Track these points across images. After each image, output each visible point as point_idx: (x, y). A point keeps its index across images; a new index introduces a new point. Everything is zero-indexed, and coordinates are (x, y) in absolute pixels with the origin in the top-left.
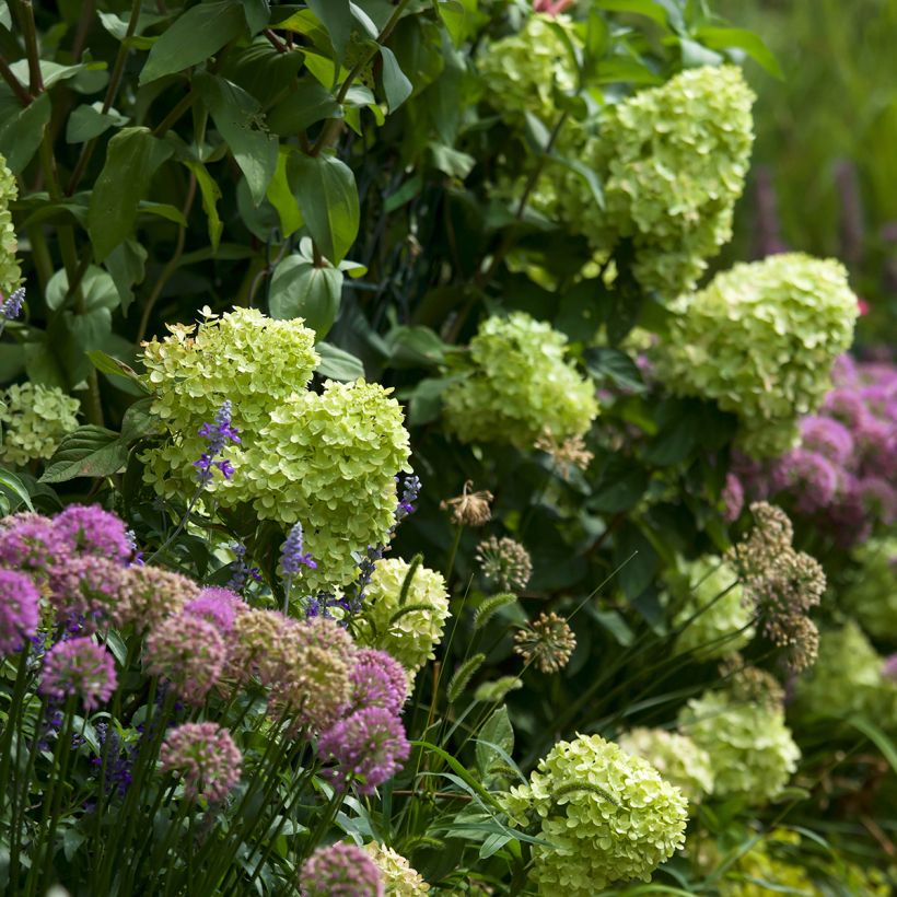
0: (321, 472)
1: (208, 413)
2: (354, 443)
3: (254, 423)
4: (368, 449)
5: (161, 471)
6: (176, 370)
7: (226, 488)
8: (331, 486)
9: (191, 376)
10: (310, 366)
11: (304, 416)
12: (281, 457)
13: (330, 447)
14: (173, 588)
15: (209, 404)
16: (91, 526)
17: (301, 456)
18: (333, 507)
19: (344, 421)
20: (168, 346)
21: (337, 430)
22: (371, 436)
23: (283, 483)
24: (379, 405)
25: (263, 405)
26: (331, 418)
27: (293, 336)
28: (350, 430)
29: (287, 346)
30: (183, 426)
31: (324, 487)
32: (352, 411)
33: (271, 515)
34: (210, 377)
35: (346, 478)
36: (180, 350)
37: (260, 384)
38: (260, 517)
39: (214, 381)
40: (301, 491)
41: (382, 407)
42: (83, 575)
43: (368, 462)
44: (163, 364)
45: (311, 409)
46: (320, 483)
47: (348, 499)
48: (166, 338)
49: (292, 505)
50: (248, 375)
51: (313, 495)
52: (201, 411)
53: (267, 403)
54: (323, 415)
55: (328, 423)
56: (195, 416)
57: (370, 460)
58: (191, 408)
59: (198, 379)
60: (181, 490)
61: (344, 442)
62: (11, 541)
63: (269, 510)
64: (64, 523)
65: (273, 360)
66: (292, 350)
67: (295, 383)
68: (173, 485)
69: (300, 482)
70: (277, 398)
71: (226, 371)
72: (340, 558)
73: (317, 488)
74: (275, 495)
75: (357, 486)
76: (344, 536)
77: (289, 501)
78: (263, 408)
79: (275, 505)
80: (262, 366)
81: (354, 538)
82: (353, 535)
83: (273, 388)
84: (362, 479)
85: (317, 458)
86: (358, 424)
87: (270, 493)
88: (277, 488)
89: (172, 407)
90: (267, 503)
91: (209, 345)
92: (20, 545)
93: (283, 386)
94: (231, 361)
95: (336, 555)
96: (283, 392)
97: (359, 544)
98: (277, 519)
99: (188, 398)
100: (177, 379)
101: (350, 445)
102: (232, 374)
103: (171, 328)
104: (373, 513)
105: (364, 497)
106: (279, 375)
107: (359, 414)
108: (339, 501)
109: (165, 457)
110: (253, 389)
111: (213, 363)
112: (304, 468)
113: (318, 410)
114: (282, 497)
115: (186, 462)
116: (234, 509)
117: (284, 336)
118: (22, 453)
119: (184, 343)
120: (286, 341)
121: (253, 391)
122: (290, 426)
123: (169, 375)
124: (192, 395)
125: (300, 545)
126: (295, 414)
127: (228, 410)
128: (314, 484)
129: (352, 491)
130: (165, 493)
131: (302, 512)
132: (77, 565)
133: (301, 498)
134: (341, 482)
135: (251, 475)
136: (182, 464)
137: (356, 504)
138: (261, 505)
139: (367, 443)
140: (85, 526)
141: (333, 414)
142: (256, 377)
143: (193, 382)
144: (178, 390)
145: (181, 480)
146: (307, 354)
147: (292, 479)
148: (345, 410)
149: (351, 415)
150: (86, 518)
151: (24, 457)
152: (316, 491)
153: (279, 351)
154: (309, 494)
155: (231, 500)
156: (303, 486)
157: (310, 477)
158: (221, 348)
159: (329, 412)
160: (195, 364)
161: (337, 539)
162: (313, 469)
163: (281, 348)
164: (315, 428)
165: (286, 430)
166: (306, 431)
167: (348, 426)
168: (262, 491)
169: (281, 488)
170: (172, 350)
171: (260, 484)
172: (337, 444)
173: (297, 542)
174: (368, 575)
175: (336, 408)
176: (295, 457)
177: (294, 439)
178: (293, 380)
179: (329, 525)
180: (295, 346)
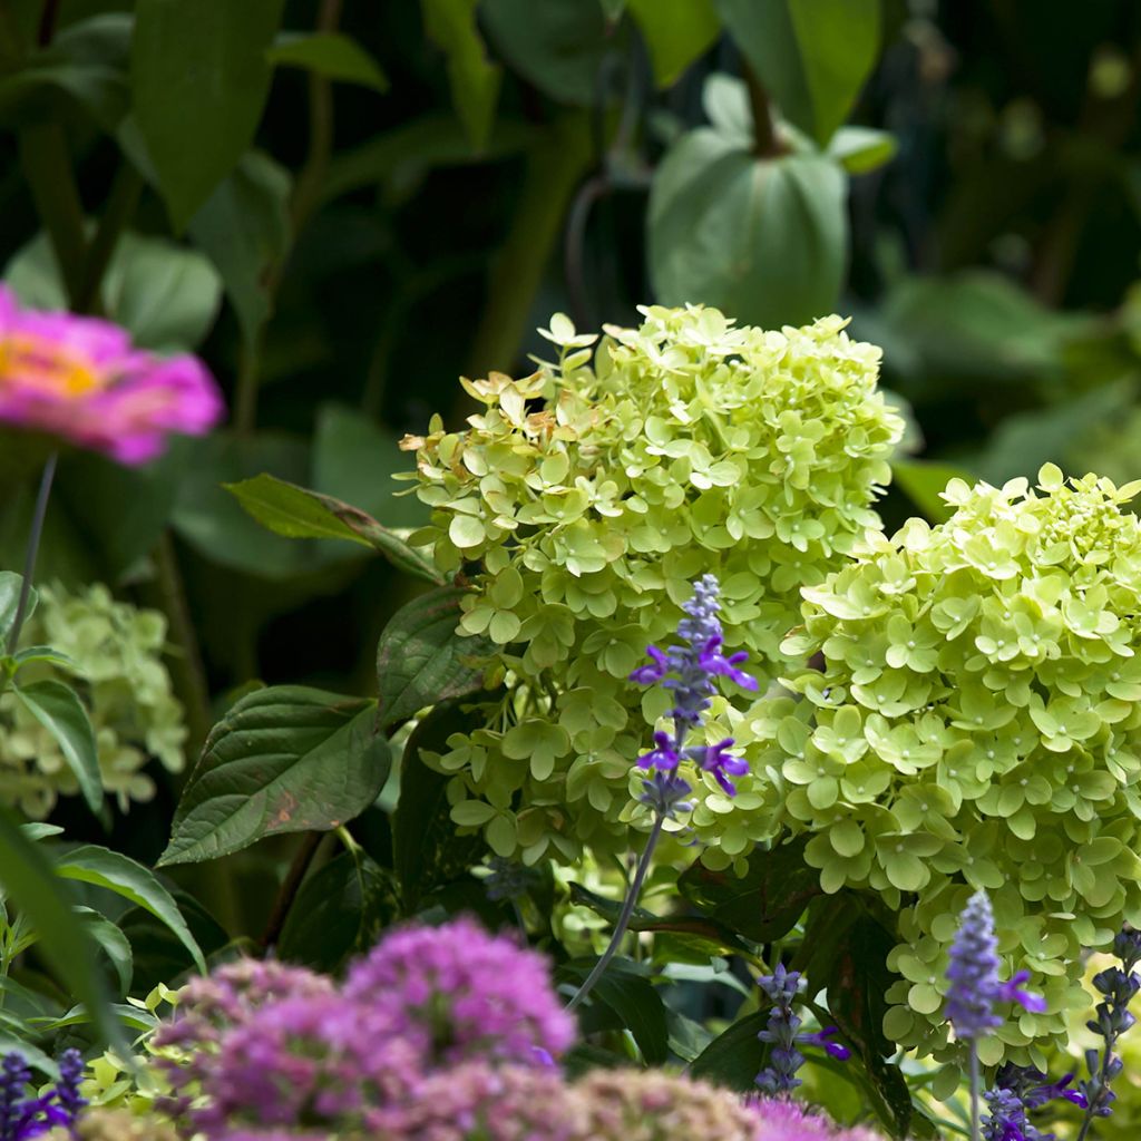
0: (983, 740)
1: (622, 614)
2: (1063, 645)
3: (746, 624)
4: (1103, 660)
5: (502, 791)
6: (518, 506)
7: (715, 815)
8: (1014, 776)
9: (564, 517)
10: (879, 447)
11: (913, 591)
12: (866, 712)
13: (1001, 669)
14: (711, 1122)
15: (623, 589)
16: (463, 979)
17: (918, 702)
18: (1025, 833)
19: (1030, 589)
20: (483, 441)
21: (1013, 620)
22: (1108, 624)
23: (883, 783)
24: (1114, 532)
25: (764, 571)
26: (988, 589)
27: (823, 369)
28: (1049, 613)
29: (812, 401)
30: (555, 658)
31: (995, 779)
32: (1042, 559)
33: (858, 877)
34: (617, 513)
35: (1051, 747)
36: (520, 448)
37: (753, 516)
38: (830, 885)
39: (629, 523)
40: (935, 800)
41: (1124, 540)
42: (468, 1122)
43: (1106, 696)
44: (478, 495)
45: (928, 569)
46: (984, 771)
47: (1064, 805)
48: (473, 420)
49: (912, 841)
50: (717, 492)
51: (968, 805)
52: (603, 610)
53: (775, 566)
54: (967, 583)
55: (986, 602)
56: (585, 627)
57: (1110, 690)
58: (575, 606)
59: (585, 524)
60: (562, 834)
61: (1033, 648)
62: (257, 1052)
63: (853, 861)
64: (382, 982)
65: (782, 444)
66: (829, 408)
67: (845, 500)
68: (542, 823)
69: (928, 775)
70: (802, 547)
71: (655, 490)
72: (1055, 970)
73: (979, 784)
74: (865, 820)
75: (1084, 766)
76: (1059, 907)
77: (906, 831)
78: (765, 581)
79: (868, 845)
80: (752, 463)
81: (1084, 909)
82: (1080, 899)
83: (789, 521)
84: (1097, 746)
85: (963, 702)
86: (1066, 596)
87: (849, 814)
88: (870, 799)
89: (519, 611)
90: (846, 845)
91: (598, 423)
92: (283, 1060)
93: (813, 511)
94: (665, 461)
95: (1045, 962)
96: (817, 529)
97: (1100, 925)
98: (877, 884)
99: (564, 579)
100: (526, 531)
101: (1056, 654)
102: (676, 497)
103: (478, 389)
104: (1130, 833)
105: (1105, 794)
106: (803, 483)
107: (1066, 568)
108: (1041, 815)
109: (512, 751)
110: (736, 529)
111: (618, 474)
112: (932, 734)
113: (951, 569)
114: (885, 821)
115: (573, 756)
116: (743, 871)
117: (799, 373)
118: (34, 782)
119: (526, 427)
120: (809, 386)
121: (737, 537)
122: (878, 624)
123: (501, 523)
124: (575, 569)
125: (991, 953)
126: (887, 588)
127: (710, 601)
128: (966, 775)
129: (1072, 780)
130: (520, 850)
131: (940, 857)
132: (443, 1096)
133: (935, 818)
134: (1042, 762)
135: (792, 773)
136: (564, 764)
137: (1087, 815)
138: (829, 851)
139: (1100, 645)
140: (445, 982)
141: (996, 575)
142: (740, 498)
143: (571, 532)
144: (531, 560)
145: (562, 808)
146: (868, 414)
147: (908, 769)
148: (1022, 559)
149: (1044, 572)
150: (442, 960)
151: (40, 794)
152: (975, 794)
153: (795, 415)
154: (958, 805)
155: (733, 847)
156: (941, 783)
157: (955, 759)
158: (635, 429)
159: (984, 571)
160: (568, 482)
161: (1039, 920)
162: (959, 733)
163: (798, 407)
164: (951, 618)
165: (865, 634)
166: (924, 630)
167: (1041, 604)
168: (827, 813)
169: (880, 799)
170: (495, 450)
171: (821, 792)
172: (1021, 658)
173: (983, 945)
174: (1120, 1004)
175: (999, 558)
176: (903, 709)
177: (896, 658)
178: (839, 492)
179: (1015, 881)
180: (833, 397)
